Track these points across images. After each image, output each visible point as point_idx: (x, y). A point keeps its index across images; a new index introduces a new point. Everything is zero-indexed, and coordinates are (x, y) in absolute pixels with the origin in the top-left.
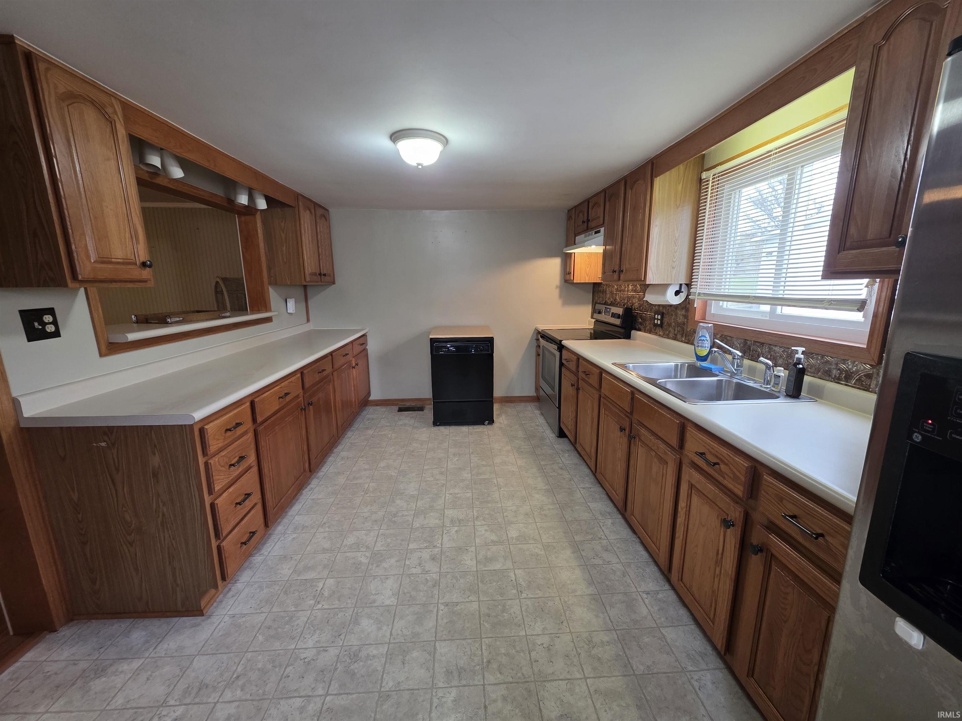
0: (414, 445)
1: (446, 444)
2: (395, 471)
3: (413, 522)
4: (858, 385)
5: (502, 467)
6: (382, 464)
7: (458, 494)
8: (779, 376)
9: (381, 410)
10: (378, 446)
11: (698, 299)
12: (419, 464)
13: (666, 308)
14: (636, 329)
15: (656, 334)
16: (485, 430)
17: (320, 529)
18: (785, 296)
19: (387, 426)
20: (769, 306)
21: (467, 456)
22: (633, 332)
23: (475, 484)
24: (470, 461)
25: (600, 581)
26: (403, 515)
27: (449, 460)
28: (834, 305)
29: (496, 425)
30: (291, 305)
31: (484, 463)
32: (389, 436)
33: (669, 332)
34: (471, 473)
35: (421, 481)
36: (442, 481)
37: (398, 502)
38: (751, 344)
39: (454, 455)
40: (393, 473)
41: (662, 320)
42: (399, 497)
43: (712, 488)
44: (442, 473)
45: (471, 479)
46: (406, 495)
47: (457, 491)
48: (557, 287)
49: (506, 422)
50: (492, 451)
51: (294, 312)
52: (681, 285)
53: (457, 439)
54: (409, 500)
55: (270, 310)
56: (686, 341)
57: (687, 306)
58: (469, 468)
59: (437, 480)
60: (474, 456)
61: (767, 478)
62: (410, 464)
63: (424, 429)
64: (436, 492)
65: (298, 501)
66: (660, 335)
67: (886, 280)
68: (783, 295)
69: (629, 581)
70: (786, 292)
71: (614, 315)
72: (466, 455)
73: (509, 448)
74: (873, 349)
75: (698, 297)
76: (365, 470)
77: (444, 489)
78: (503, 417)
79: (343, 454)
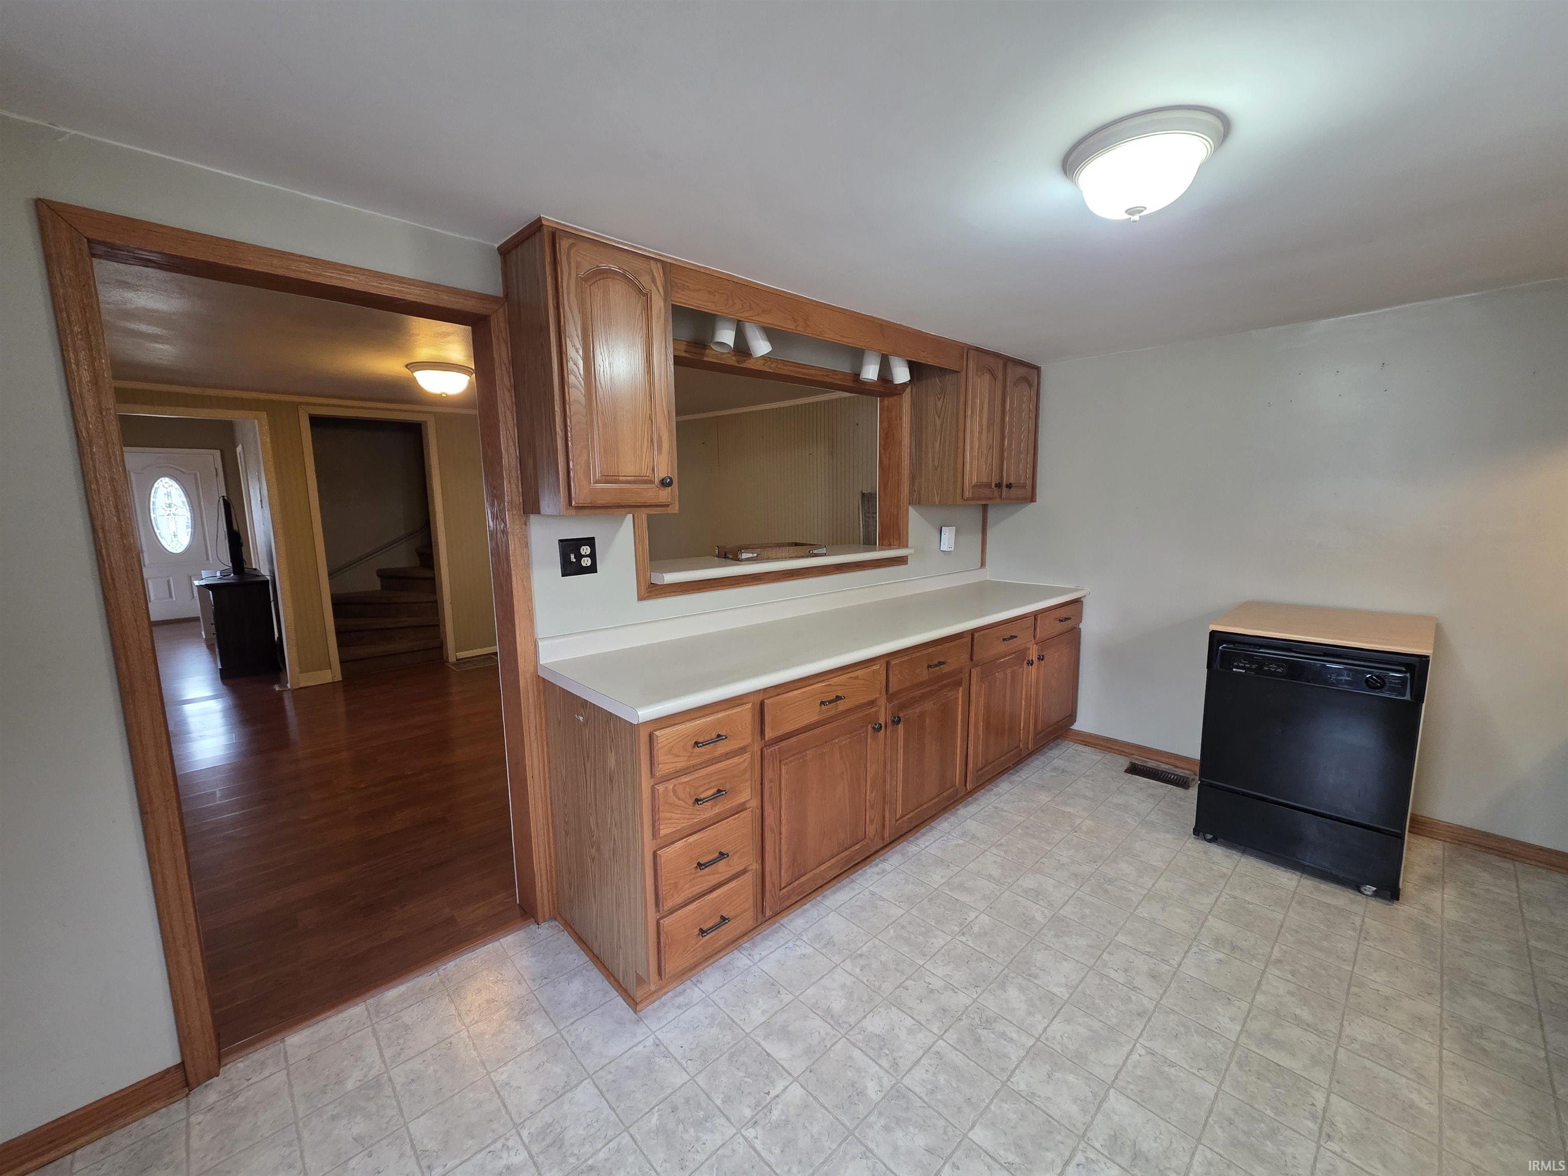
0: (1124, 865)
1: (1208, 901)
2: (1046, 912)
3: (1015, 1069)
5: (1368, 1063)
6: (1029, 882)
7: (1172, 1065)
9: (1089, 755)
10: (1043, 835)
12: (1110, 923)
16: (1358, 909)
17: (848, 961)
19: (1085, 797)
21: (1254, 963)
23: (1240, 1065)
24: (1259, 983)
26: (1003, 1035)
27: (1194, 949)
29: (1403, 910)
30: (948, 538)
31: (1304, 1014)
32: (1078, 821)
34: (1245, 1023)
35: (1091, 968)
36: (1146, 1001)
37: (1013, 992)
39: (1218, 941)
40: (1039, 914)
42: (1020, 980)
44: (1154, 976)
45: (1236, 1044)
46: (1038, 986)
47: (1172, 1053)
49: (1451, 914)
50: (1354, 989)
51: (952, 549)
53: (1248, 898)
54: (1038, 1003)
55: (907, 546)
58: (1245, 1006)
59: (1135, 989)
60: (1277, 972)
62: (1087, 911)
63: (1168, 836)
64: (1115, 1021)
65: (851, 885)
72: (1254, 957)
73: (1429, 1008)
76: (990, 877)
77: (1139, 1024)
78: (1450, 893)
79: (972, 825)
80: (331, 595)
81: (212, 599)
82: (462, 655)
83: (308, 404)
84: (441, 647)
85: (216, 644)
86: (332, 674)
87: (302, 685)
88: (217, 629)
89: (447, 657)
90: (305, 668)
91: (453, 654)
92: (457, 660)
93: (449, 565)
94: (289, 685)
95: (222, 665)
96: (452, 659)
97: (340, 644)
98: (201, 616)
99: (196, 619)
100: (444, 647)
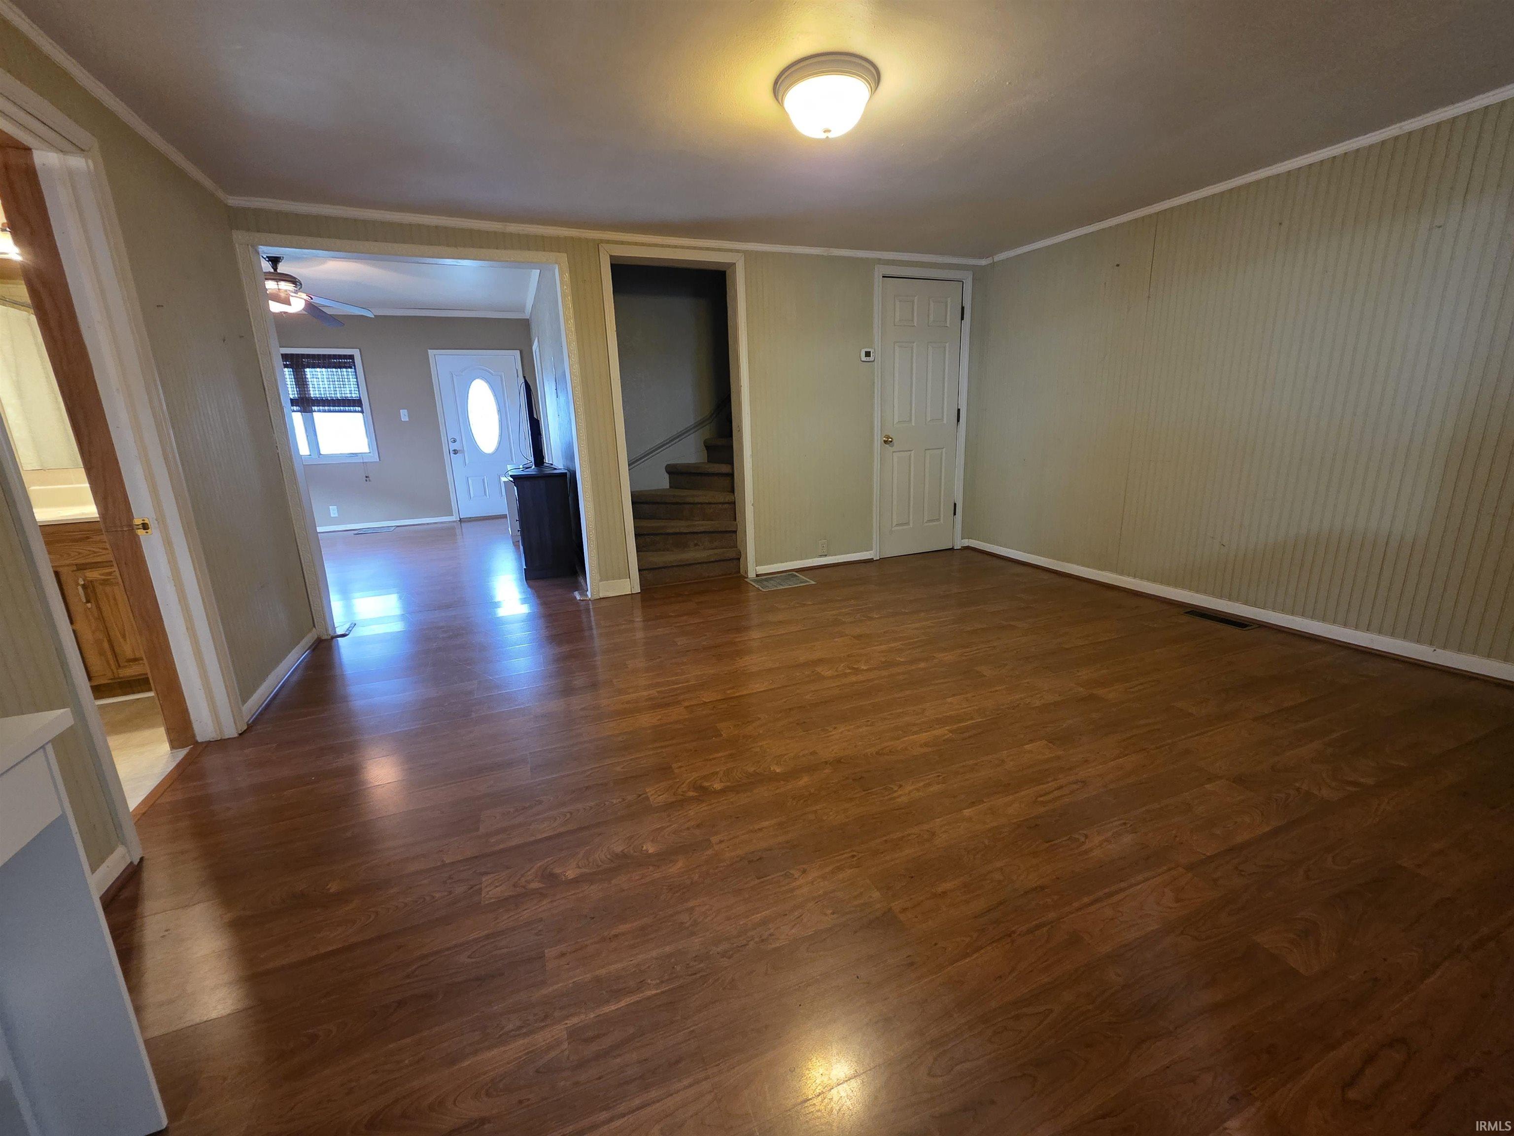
80: (632, 492)
81: (516, 494)
82: (763, 569)
83: (608, 242)
84: (737, 559)
85: (520, 541)
86: (630, 585)
87: (601, 596)
88: (521, 526)
89: (746, 572)
90: (606, 576)
91: (754, 568)
92: (757, 576)
93: (752, 456)
94: (589, 593)
95: (526, 565)
96: (751, 575)
97: (639, 549)
98: (507, 513)
99: (505, 516)
100: (743, 556)
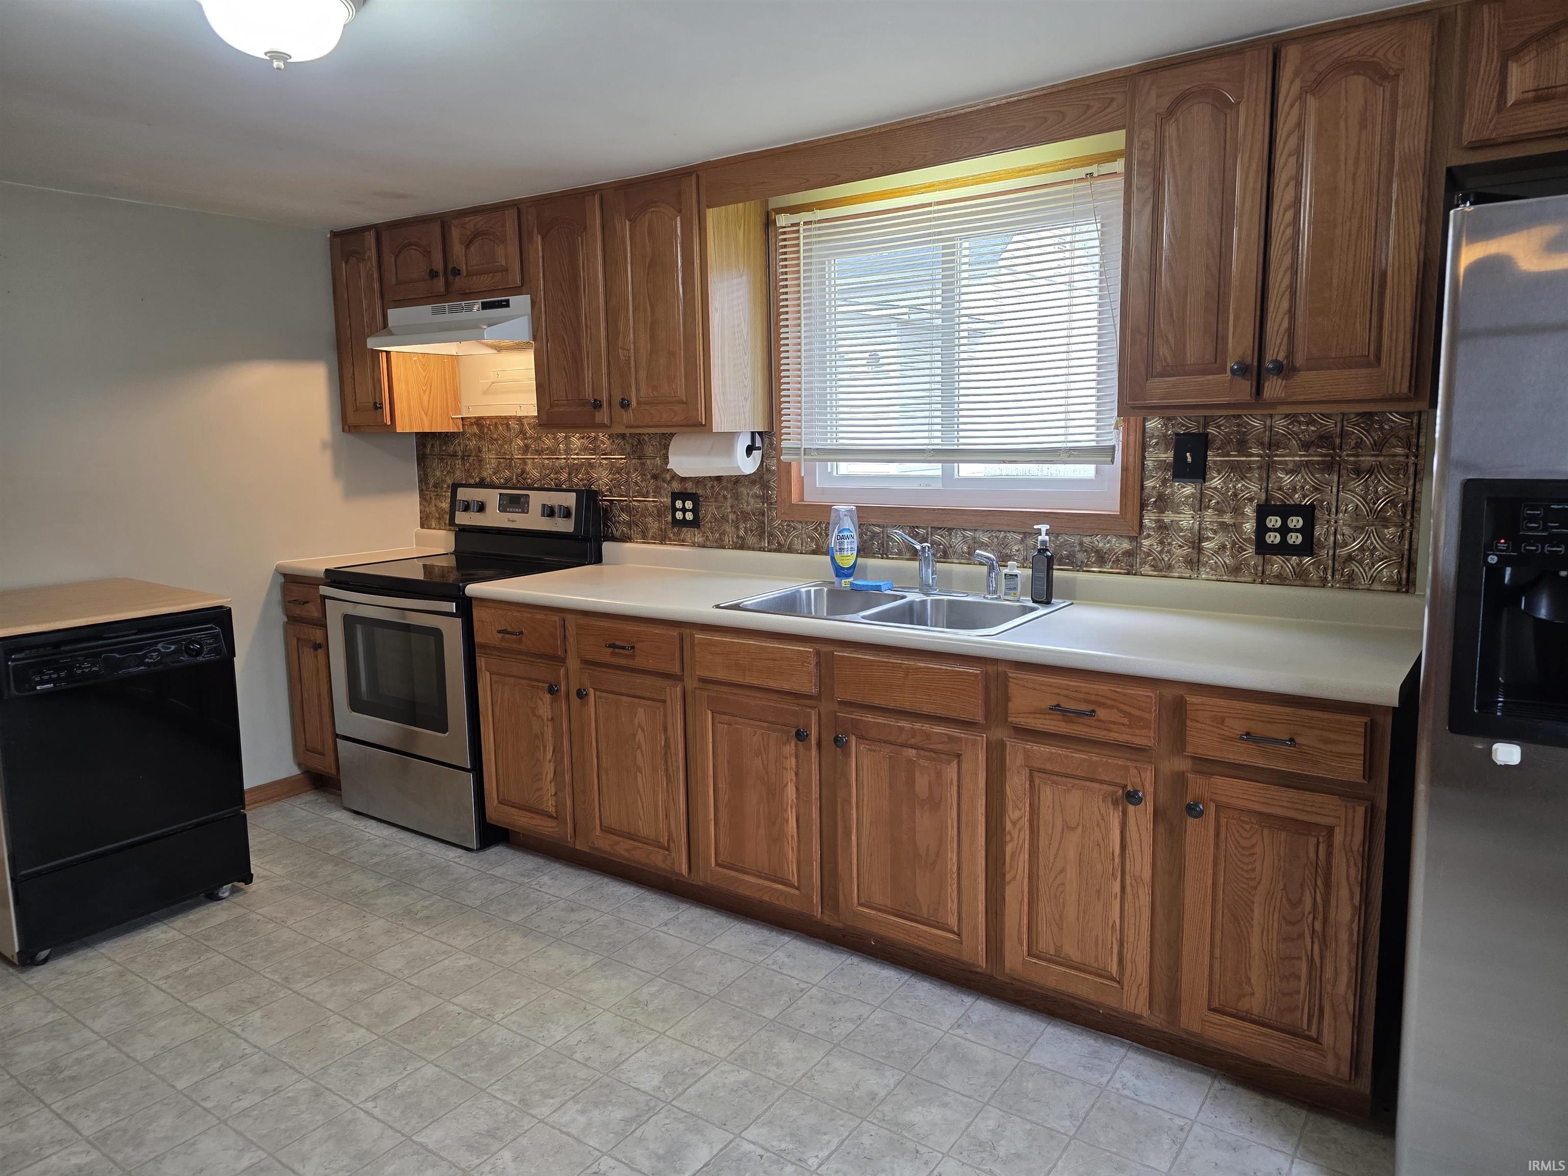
4: (1117, 568)
7: (394, 1086)
8: (1016, 576)
11: (805, 460)
13: (705, 485)
14: (614, 539)
15: (682, 543)
18: (961, 447)
20: (940, 465)
22: (607, 547)
23: (407, 1042)
25: (884, 1054)
28: (1075, 456)
33: (723, 533)
34: (359, 1024)
38: (927, 534)
41: (695, 511)
43: (1084, 756)
47: (380, 1083)
48: (324, 445)
52: (753, 434)
56: (774, 547)
57: (765, 477)
58: (337, 1018)
61: (1192, 699)
64: (322, 1117)
66: (694, 545)
67: (1132, 419)
68: (958, 445)
69: (918, 1026)
70: (962, 441)
71: (549, 512)
74: (1129, 515)
75: (805, 457)
